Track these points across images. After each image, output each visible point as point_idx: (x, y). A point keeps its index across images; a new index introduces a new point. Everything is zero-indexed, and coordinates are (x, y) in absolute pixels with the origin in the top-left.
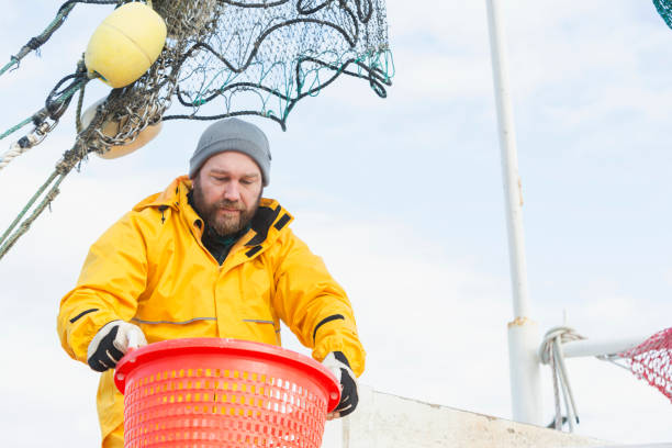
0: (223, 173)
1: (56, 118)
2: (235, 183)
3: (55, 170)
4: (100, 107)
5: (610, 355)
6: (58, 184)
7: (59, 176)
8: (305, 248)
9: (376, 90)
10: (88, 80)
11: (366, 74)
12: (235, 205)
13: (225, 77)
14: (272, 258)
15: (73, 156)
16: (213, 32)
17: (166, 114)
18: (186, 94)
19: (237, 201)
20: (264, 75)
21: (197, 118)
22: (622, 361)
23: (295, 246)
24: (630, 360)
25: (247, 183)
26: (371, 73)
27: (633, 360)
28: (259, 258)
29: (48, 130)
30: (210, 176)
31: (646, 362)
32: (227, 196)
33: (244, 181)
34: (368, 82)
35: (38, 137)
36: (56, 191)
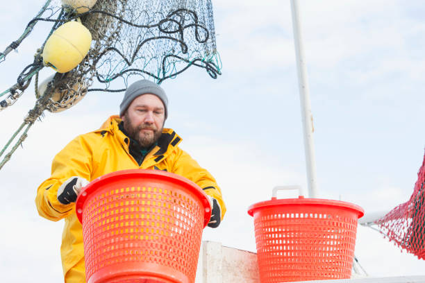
0: (144, 106)
1: (23, 89)
2: (151, 113)
3: (23, 122)
4: (50, 83)
5: (368, 223)
6: (27, 130)
7: (27, 126)
8: (188, 156)
9: (210, 74)
10: (43, 66)
11: (205, 65)
12: (151, 126)
13: (123, 66)
14: (171, 161)
15: (35, 114)
16: (117, 40)
17: (89, 88)
18: (102, 76)
19: (152, 124)
20: (145, 65)
21: (108, 91)
22: (376, 226)
23: (184, 154)
24: (380, 225)
25: (158, 113)
26: (207, 65)
27: (382, 226)
28: (163, 162)
29: (18, 96)
30: (136, 110)
31: (390, 227)
32: (146, 120)
33: (156, 111)
34: (206, 69)
35: (12, 101)
36: (25, 135)
